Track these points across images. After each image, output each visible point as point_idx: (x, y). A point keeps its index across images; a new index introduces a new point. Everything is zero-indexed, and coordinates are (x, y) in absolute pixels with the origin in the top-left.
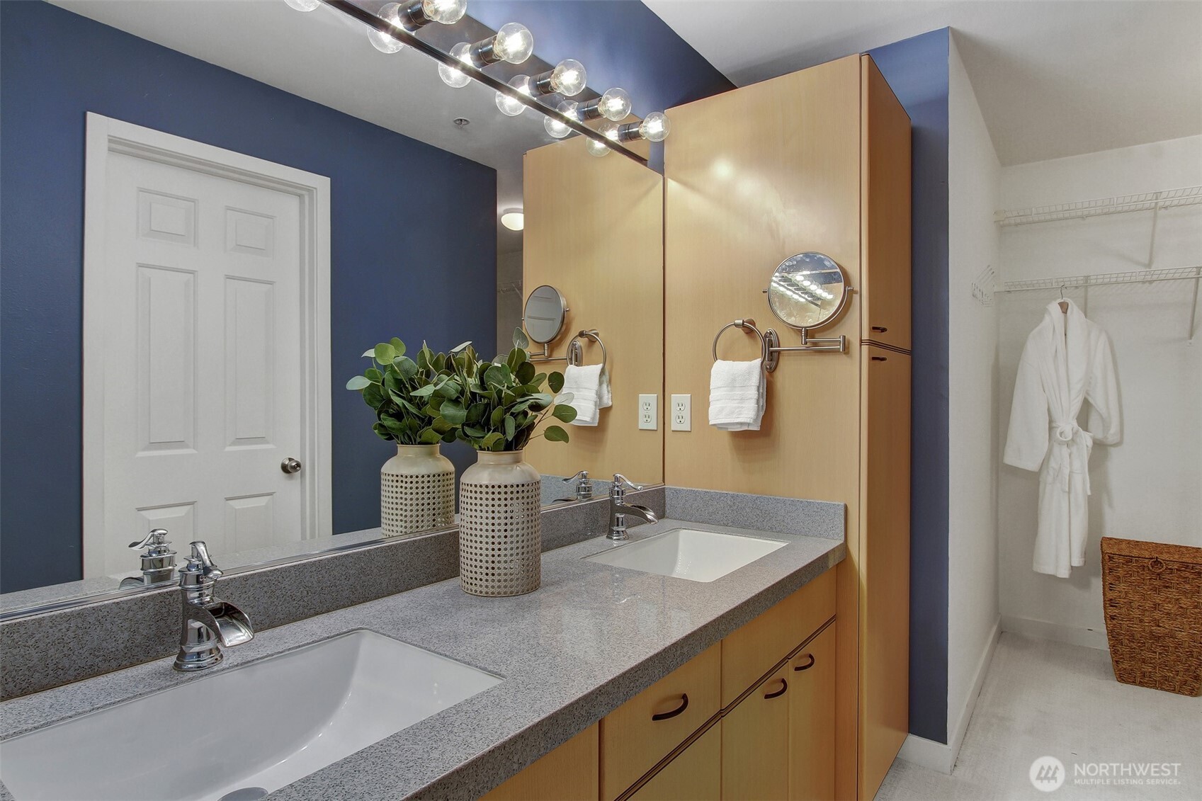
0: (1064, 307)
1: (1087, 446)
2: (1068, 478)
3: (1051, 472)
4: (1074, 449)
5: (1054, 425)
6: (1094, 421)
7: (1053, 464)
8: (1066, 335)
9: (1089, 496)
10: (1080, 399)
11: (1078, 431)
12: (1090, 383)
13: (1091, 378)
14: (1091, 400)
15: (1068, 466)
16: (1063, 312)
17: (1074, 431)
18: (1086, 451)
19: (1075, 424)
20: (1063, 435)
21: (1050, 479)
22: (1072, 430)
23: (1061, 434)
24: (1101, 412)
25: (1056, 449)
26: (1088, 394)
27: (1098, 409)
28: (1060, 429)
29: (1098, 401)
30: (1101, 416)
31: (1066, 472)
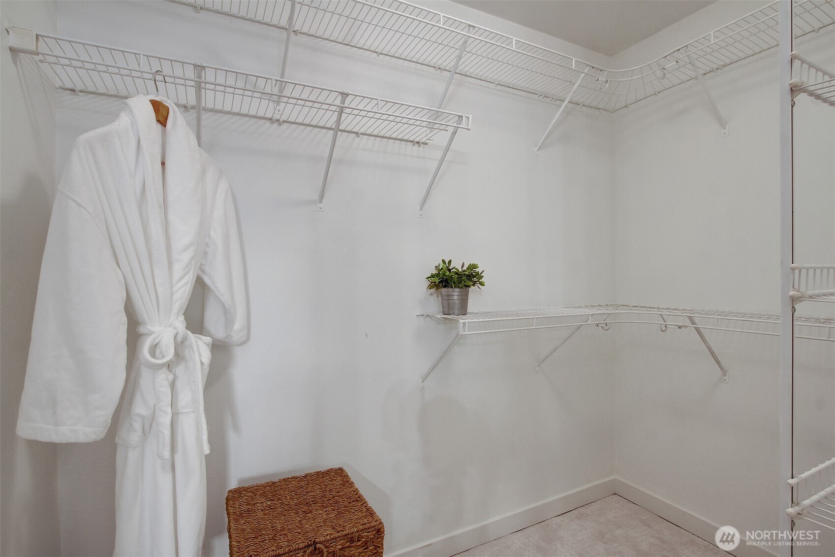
0: (161, 113)
1: (202, 363)
2: (167, 433)
3: (137, 425)
4: (180, 370)
5: (142, 330)
6: (213, 318)
7: (140, 409)
8: (163, 164)
9: (206, 456)
10: (190, 278)
11: (185, 338)
12: (206, 253)
13: (207, 245)
14: (206, 279)
15: (169, 409)
16: (158, 121)
17: (179, 339)
18: (199, 373)
19: (180, 324)
20: (158, 352)
21: (135, 438)
22: (175, 338)
23: (153, 351)
24: (222, 299)
25: (145, 378)
26: (203, 271)
27: (218, 294)
28: (153, 336)
29: (217, 282)
30: (224, 306)
31: (165, 420)
